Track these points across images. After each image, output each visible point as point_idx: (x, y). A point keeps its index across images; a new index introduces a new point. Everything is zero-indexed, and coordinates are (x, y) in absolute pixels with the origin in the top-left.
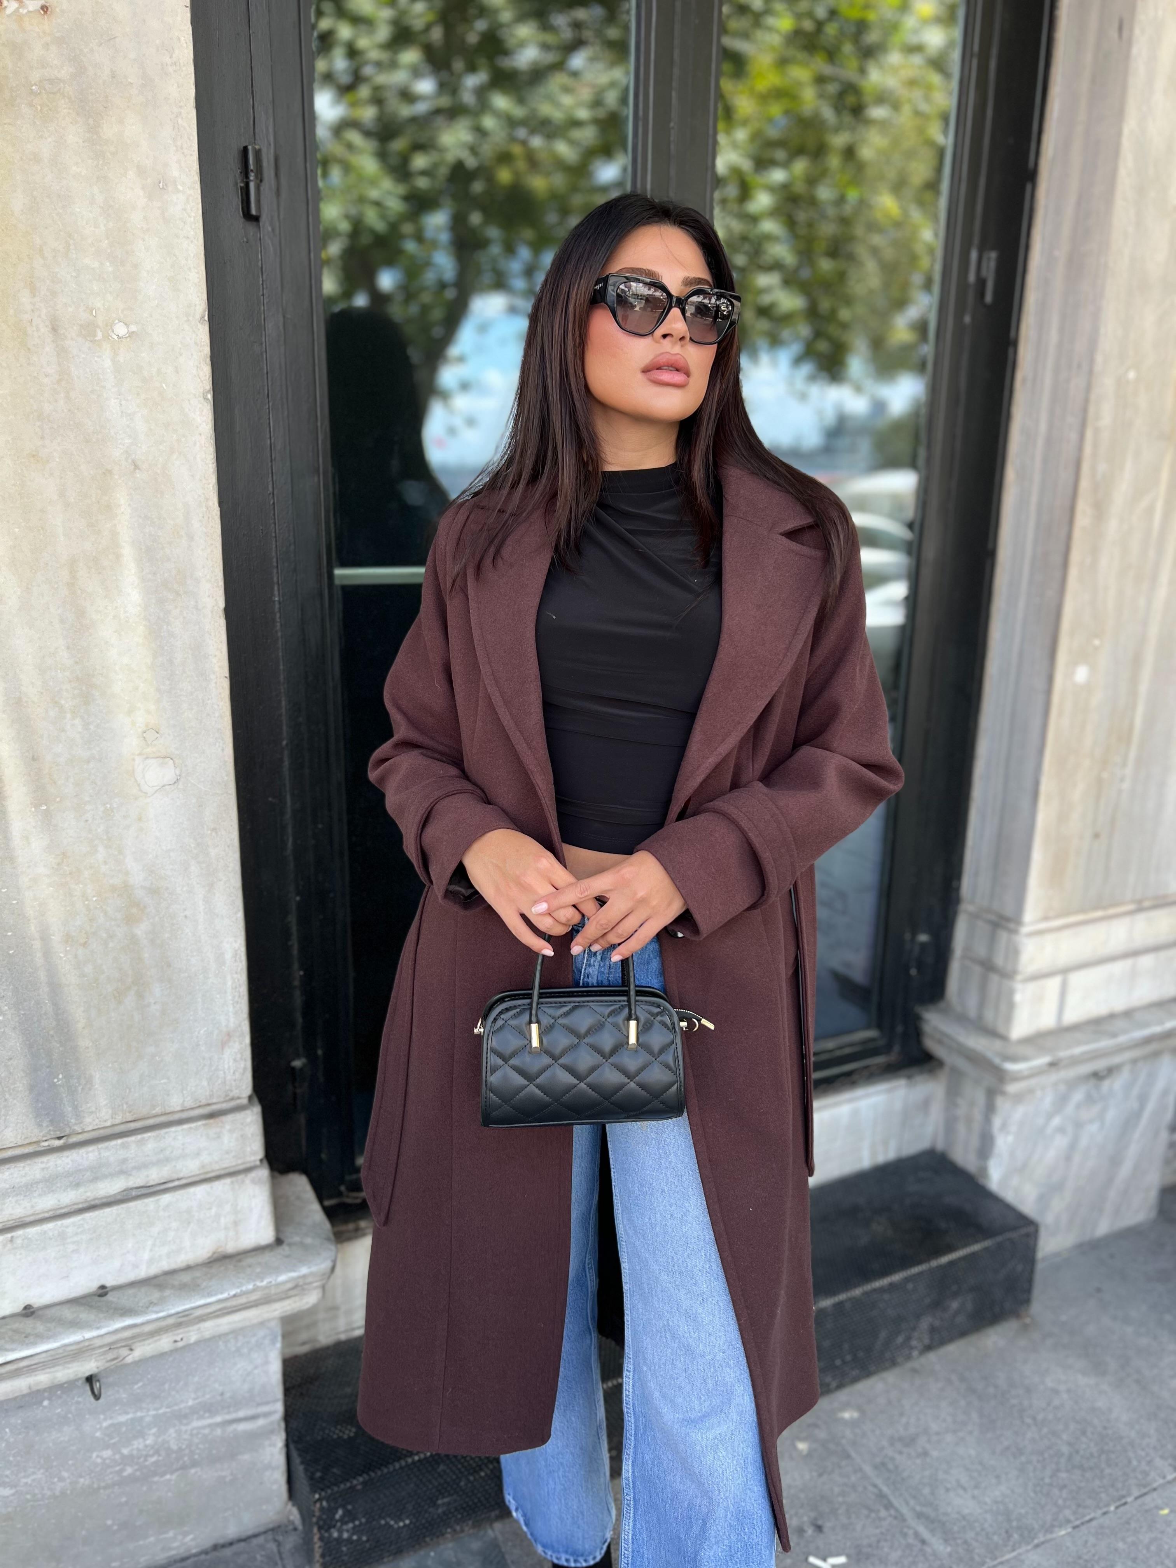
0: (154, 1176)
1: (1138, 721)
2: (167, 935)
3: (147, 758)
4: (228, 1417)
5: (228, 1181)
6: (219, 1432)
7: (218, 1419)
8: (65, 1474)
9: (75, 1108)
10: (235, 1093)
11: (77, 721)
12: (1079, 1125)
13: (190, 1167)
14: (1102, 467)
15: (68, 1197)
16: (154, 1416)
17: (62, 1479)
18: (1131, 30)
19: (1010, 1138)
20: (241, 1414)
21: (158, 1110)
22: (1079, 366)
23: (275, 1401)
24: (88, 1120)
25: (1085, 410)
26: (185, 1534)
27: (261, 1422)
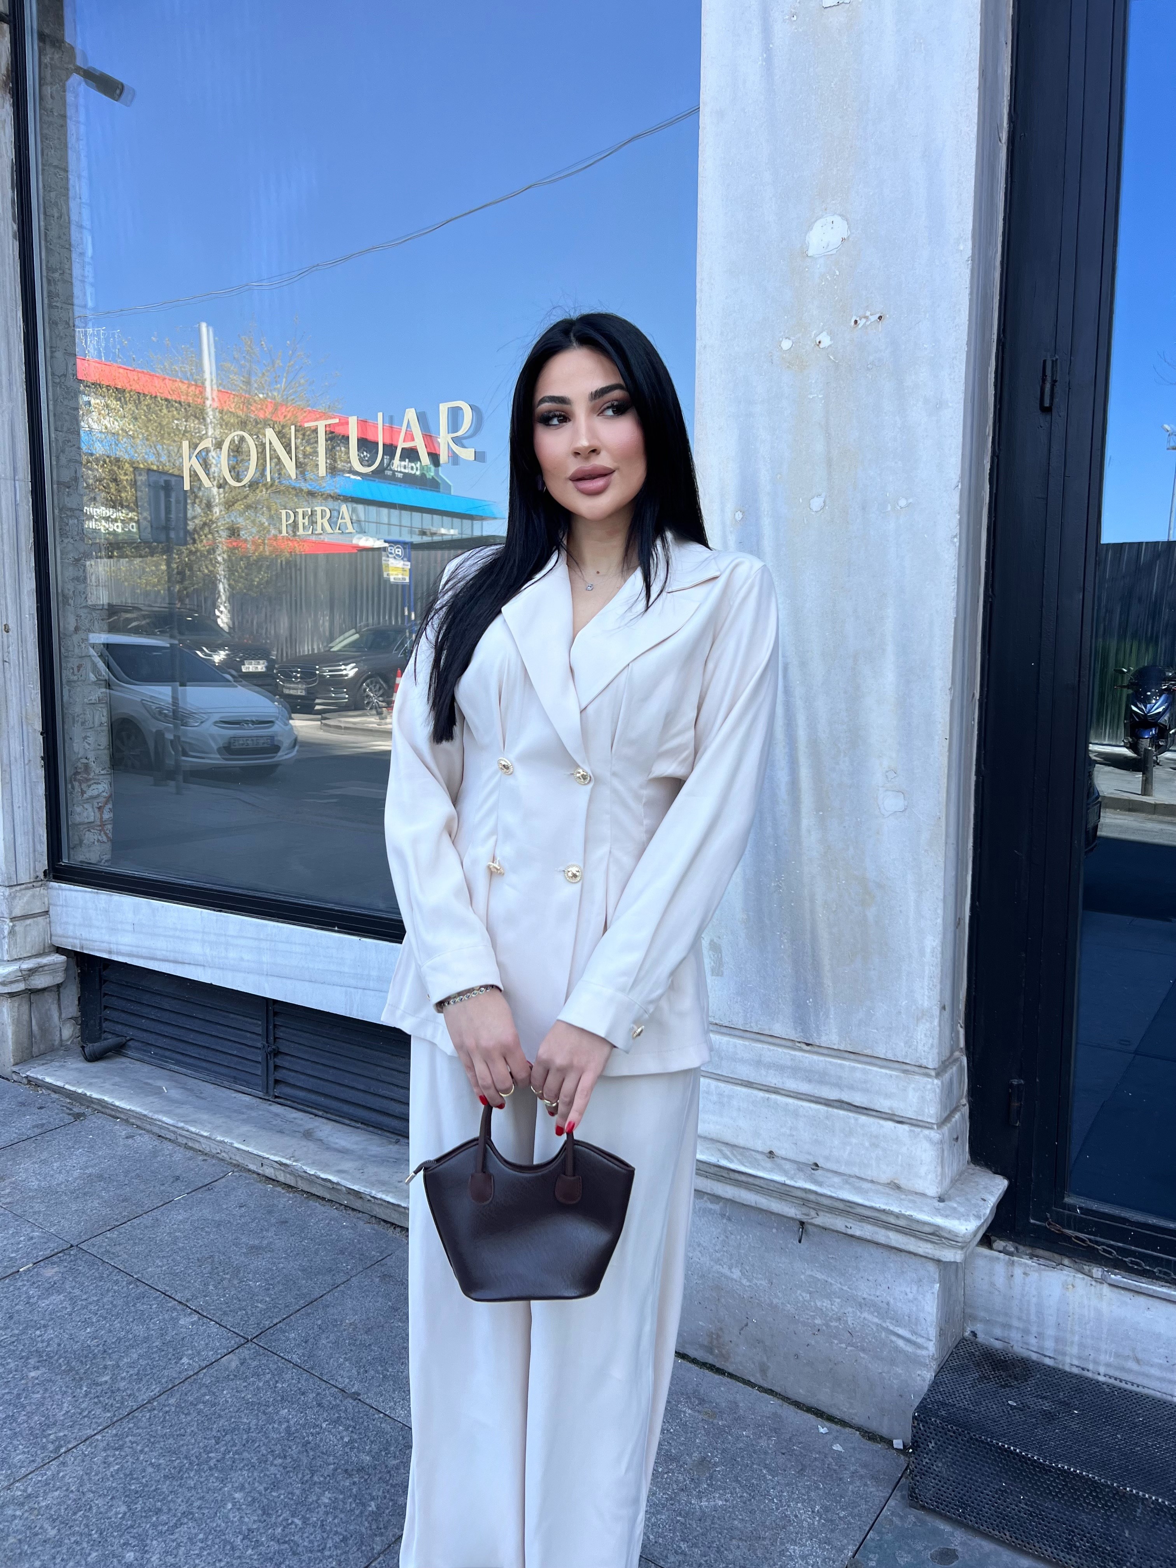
0: (858, 1099)
2: (887, 922)
3: (887, 790)
9: (817, 1026)
11: (847, 759)
15: (804, 1087)
24: (824, 1038)
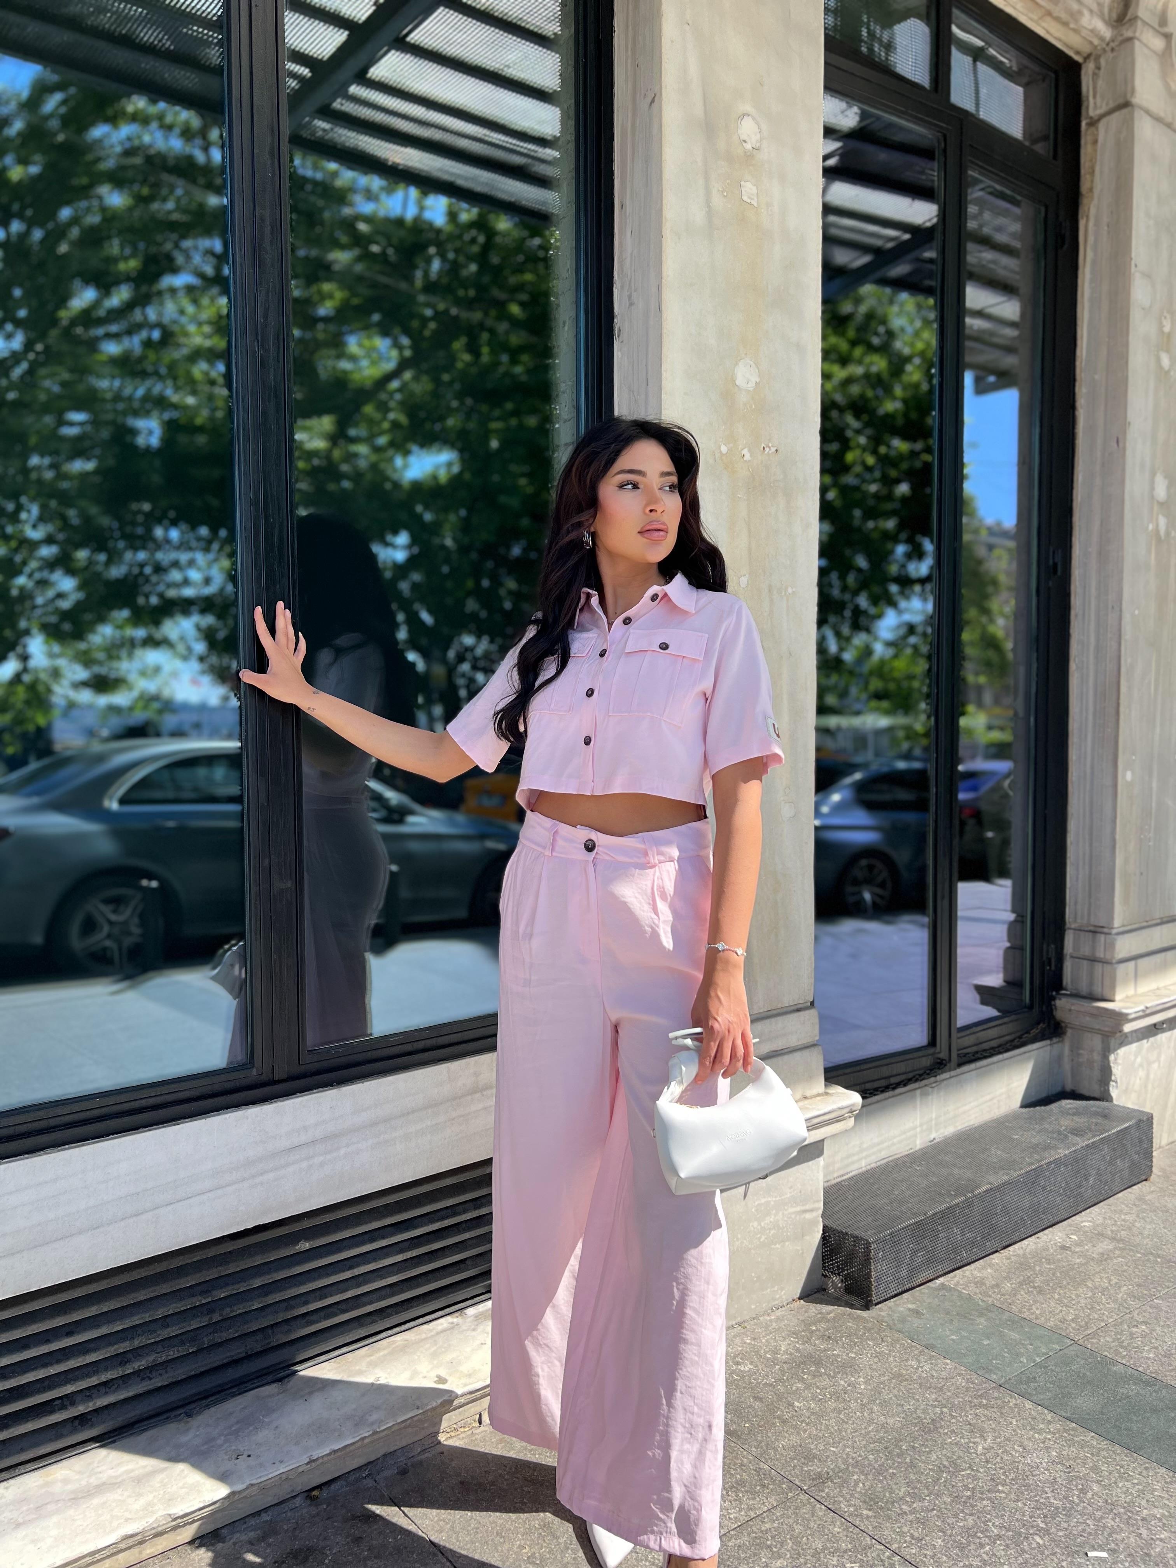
1: (1154, 805)
4: (803, 1208)
5: (808, 1050)
6: (798, 1218)
7: (798, 1209)
8: (739, 1236)
10: (807, 998)
12: (1149, 1063)
13: (793, 1041)
14: (1129, 660)
16: (775, 1201)
17: (738, 1240)
18: (1125, 443)
19: (1120, 1067)
20: (807, 1207)
21: (779, 1006)
22: (1113, 607)
23: (818, 1201)
25: (1120, 630)
26: (782, 1289)
27: (815, 1214)
